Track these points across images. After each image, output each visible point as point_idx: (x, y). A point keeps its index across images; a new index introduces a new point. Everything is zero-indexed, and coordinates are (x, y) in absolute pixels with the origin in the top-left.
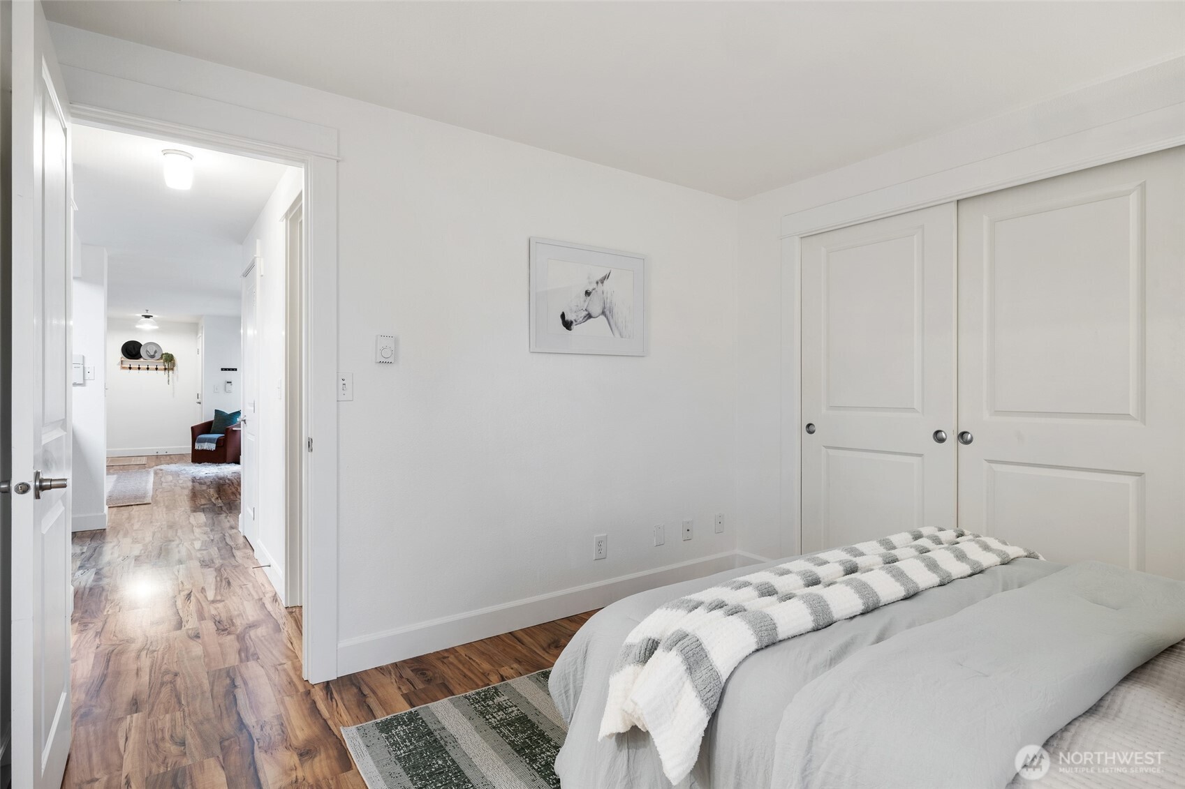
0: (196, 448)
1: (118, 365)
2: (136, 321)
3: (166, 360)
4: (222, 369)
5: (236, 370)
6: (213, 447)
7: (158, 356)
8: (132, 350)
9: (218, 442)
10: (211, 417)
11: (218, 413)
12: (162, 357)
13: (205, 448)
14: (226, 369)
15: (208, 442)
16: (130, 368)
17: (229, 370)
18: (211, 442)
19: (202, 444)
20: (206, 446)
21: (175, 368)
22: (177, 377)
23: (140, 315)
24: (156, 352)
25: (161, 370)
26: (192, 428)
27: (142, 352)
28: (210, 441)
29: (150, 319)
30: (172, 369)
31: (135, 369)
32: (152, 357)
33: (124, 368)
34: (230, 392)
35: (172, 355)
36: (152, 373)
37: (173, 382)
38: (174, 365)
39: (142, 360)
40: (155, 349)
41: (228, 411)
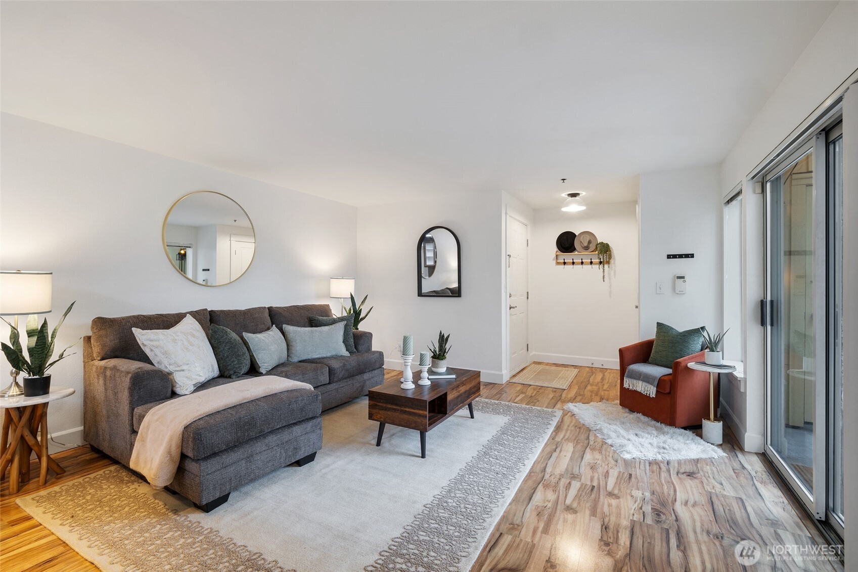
0: (626, 385)
1: (553, 260)
2: (563, 203)
3: (601, 252)
4: (669, 257)
5: (692, 256)
6: (651, 391)
7: (592, 247)
8: (566, 243)
9: (661, 383)
10: (651, 334)
11: (661, 328)
12: (597, 248)
13: (639, 389)
14: (675, 256)
15: (643, 381)
16: (565, 263)
17: (681, 256)
18: (648, 382)
19: (635, 381)
20: (640, 387)
21: (612, 261)
22: (615, 272)
23: (564, 195)
24: (590, 242)
25: (596, 264)
26: (621, 351)
27: (577, 244)
28: (647, 379)
29: (577, 198)
30: (608, 263)
31: (569, 263)
32: (586, 248)
33: (558, 263)
34: (681, 293)
35: (607, 245)
36: (587, 267)
37: (610, 278)
38: (610, 257)
39: (576, 253)
40: (588, 238)
41: (681, 326)
